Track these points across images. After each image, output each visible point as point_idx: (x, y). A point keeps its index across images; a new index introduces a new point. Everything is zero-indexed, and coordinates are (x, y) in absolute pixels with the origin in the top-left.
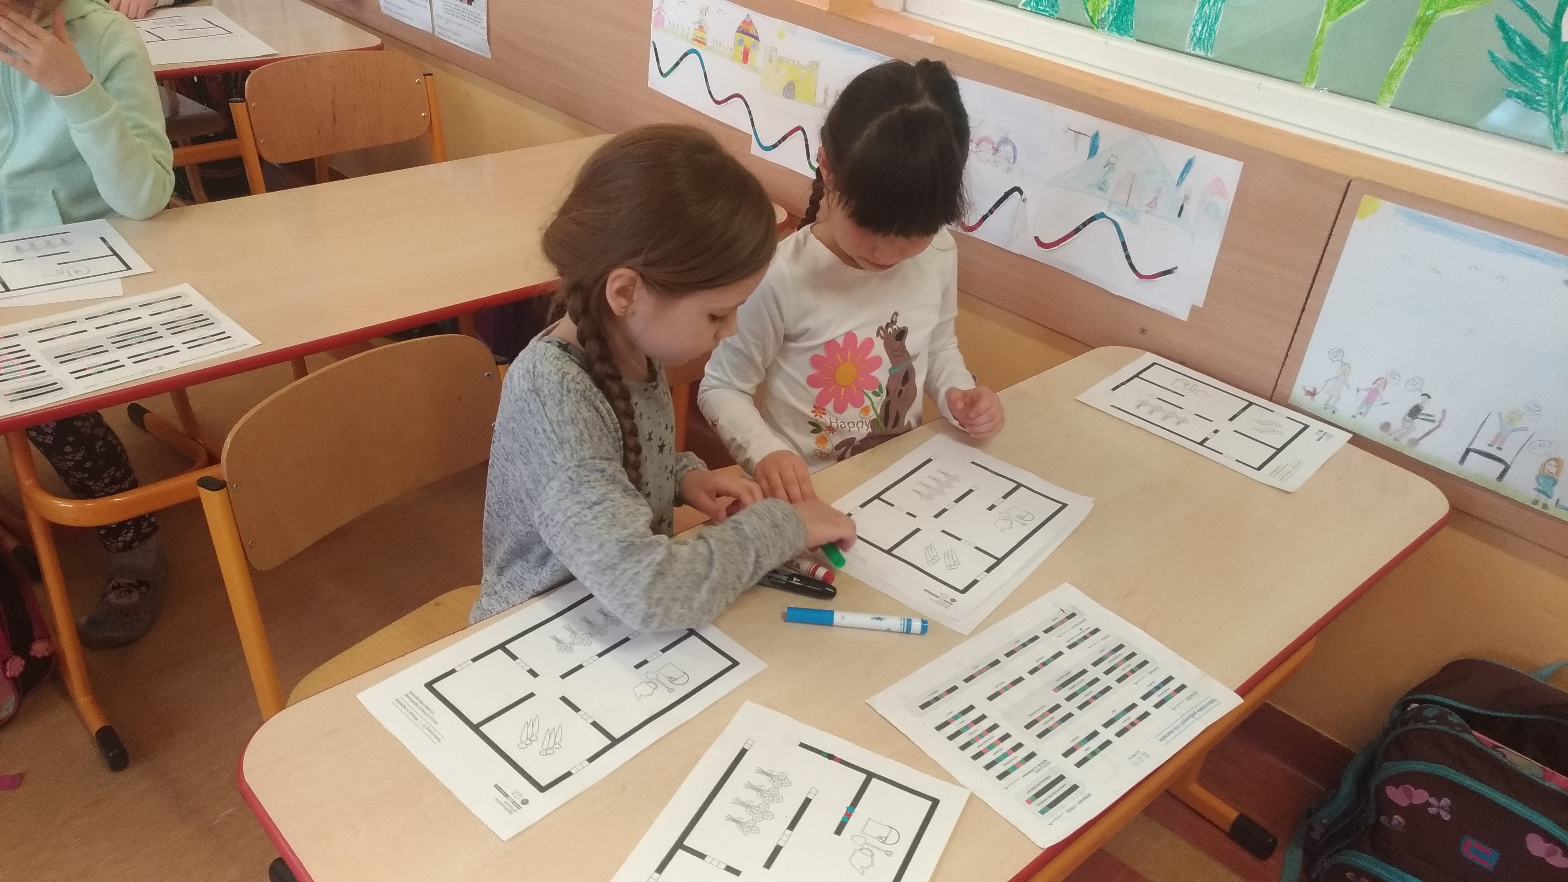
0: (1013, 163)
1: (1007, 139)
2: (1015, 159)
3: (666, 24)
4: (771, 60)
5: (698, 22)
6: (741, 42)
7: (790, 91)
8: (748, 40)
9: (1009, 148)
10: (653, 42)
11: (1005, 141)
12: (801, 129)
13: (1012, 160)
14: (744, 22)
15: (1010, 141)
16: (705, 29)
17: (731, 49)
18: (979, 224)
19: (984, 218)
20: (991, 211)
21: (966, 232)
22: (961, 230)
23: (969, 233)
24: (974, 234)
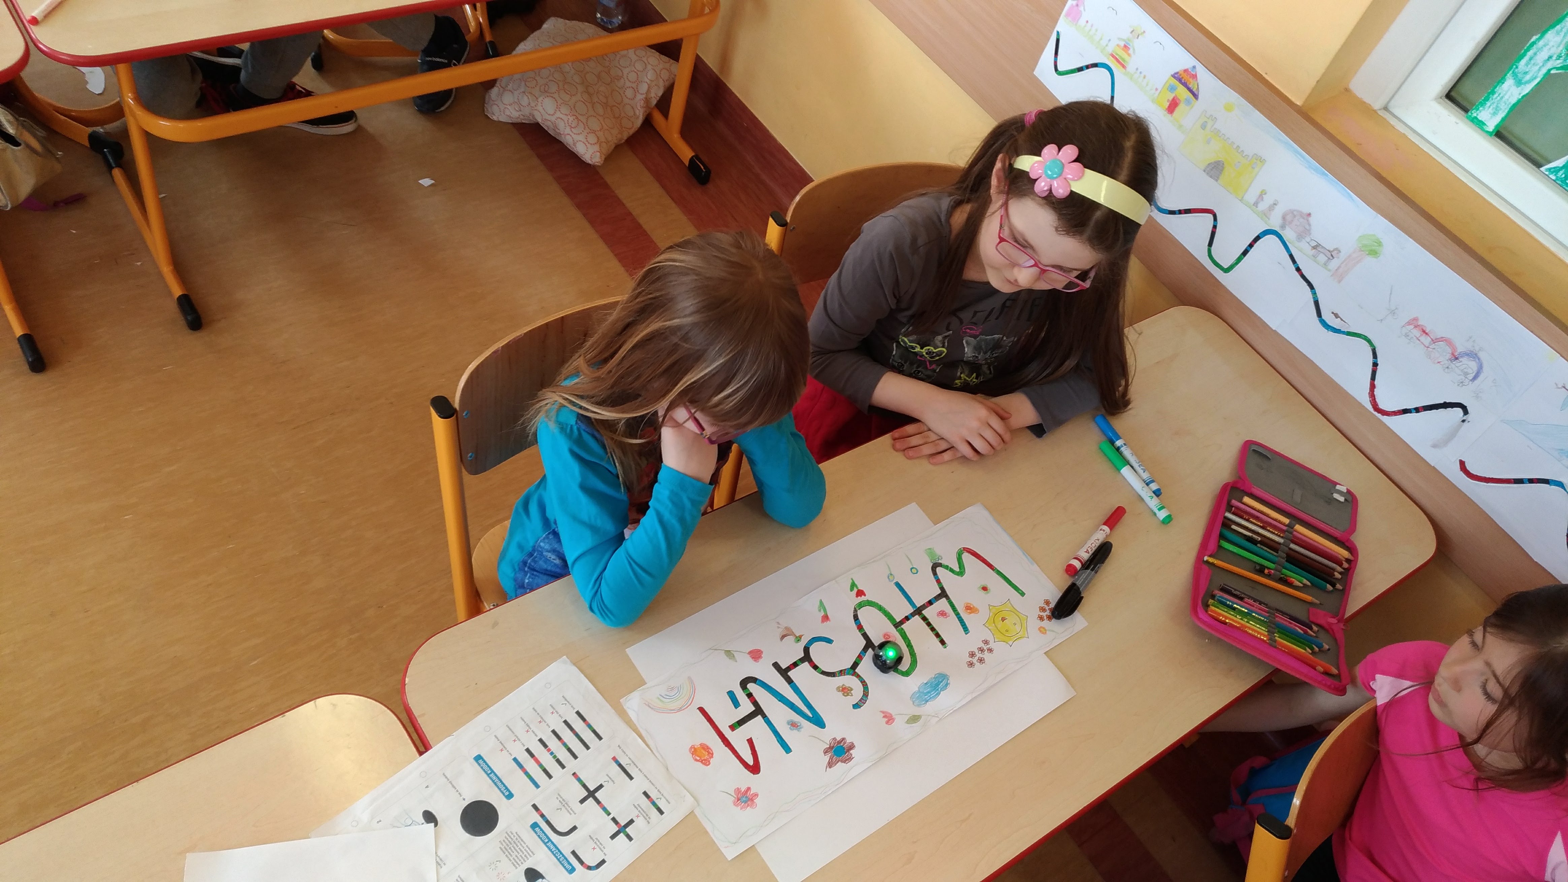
0: (1471, 380)
1: (1476, 354)
2: (1475, 378)
3: (1082, 22)
4: (1204, 126)
5: (1124, 40)
6: (1172, 89)
7: (1215, 169)
8: (1182, 92)
9: (1473, 366)
10: (1058, 33)
11: (1472, 355)
12: (1215, 218)
13: (1471, 377)
14: (1186, 71)
15: (1479, 359)
16: (1131, 51)
17: (1157, 89)
18: (1395, 413)
19: (1405, 411)
20: (1417, 410)
21: (1376, 413)
22: (1369, 407)
23: (1379, 415)
24: (1385, 419)
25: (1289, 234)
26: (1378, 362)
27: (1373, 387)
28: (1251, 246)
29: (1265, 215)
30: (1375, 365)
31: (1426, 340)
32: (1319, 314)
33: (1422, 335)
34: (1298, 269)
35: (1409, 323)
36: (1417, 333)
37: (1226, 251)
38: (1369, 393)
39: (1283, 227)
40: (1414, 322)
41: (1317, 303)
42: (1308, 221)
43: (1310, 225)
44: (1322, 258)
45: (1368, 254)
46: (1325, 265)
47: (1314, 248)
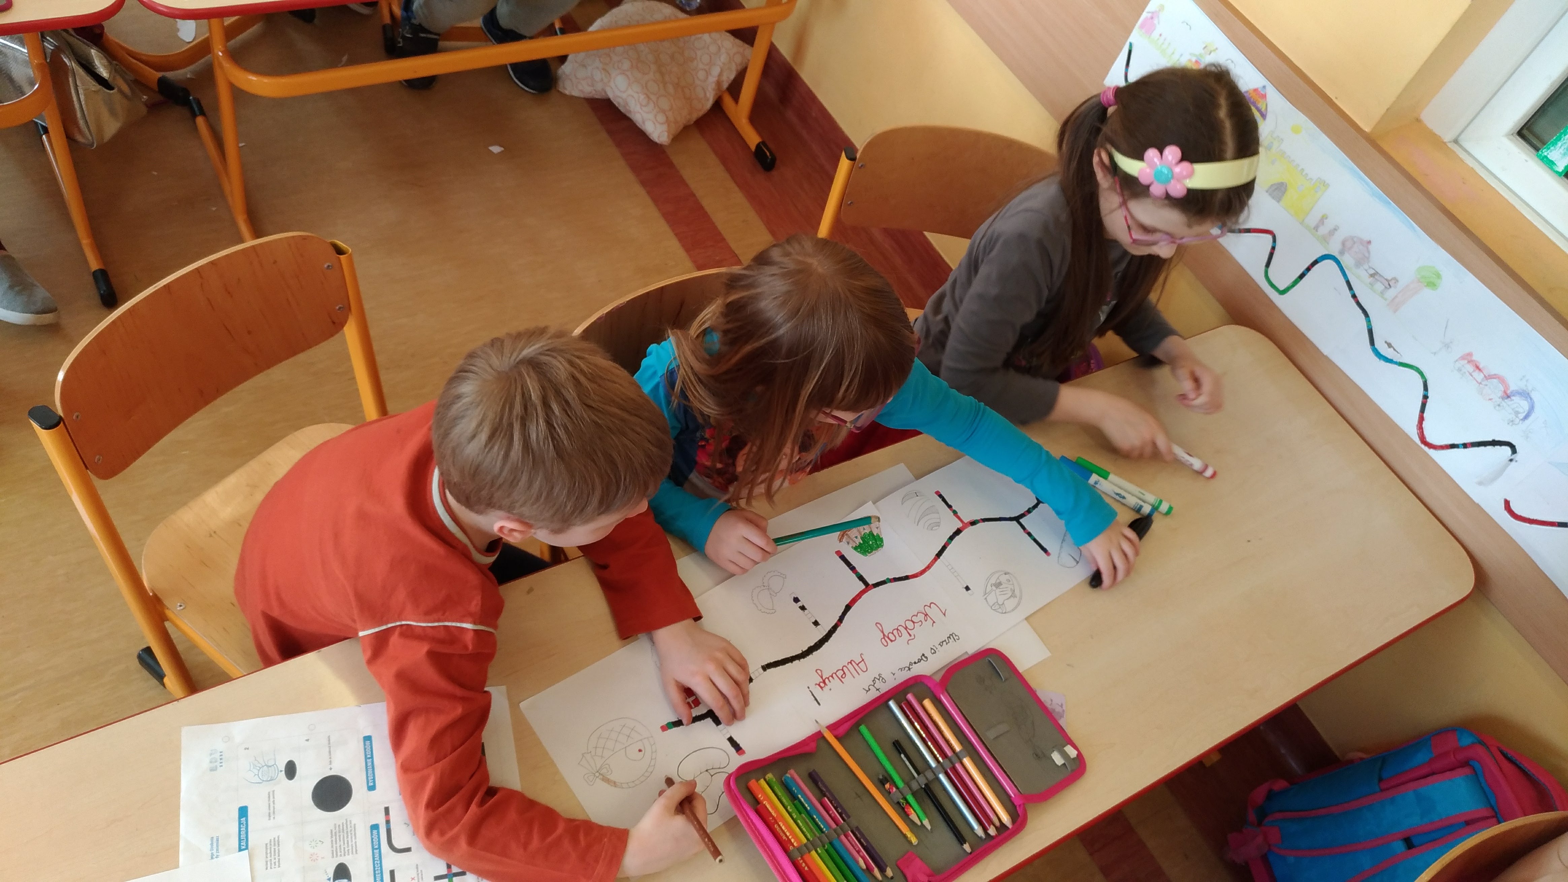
0: (1522, 419)
1: (1528, 394)
2: (1526, 417)
3: (1155, 35)
4: (1269, 147)
5: (1194, 55)
7: (1278, 190)
9: (1524, 405)
10: (1131, 45)
11: (1525, 394)
13: (1521, 416)
14: (1256, 90)
15: (1531, 399)
18: (1442, 447)
19: (1453, 446)
20: (1465, 446)
21: (1423, 446)
22: (1417, 440)
23: (1426, 449)
24: (1432, 452)
25: (1347, 261)
26: (1429, 395)
27: (1421, 419)
28: (1308, 269)
29: (1325, 239)
30: (1426, 397)
31: (1479, 376)
32: (1372, 343)
33: (1474, 371)
34: (1354, 296)
35: (1463, 358)
36: (1470, 368)
37: (1282, 274)
38: (1417, 426)
39: (1342, 253)
40: (1468, 358)
41: (1370, 332)
42: (1368, 248)
43: (1369, 252)
44: (1379, 287)
45: (1426, 286)
46: (1382, 293)
47: (1372, 276)
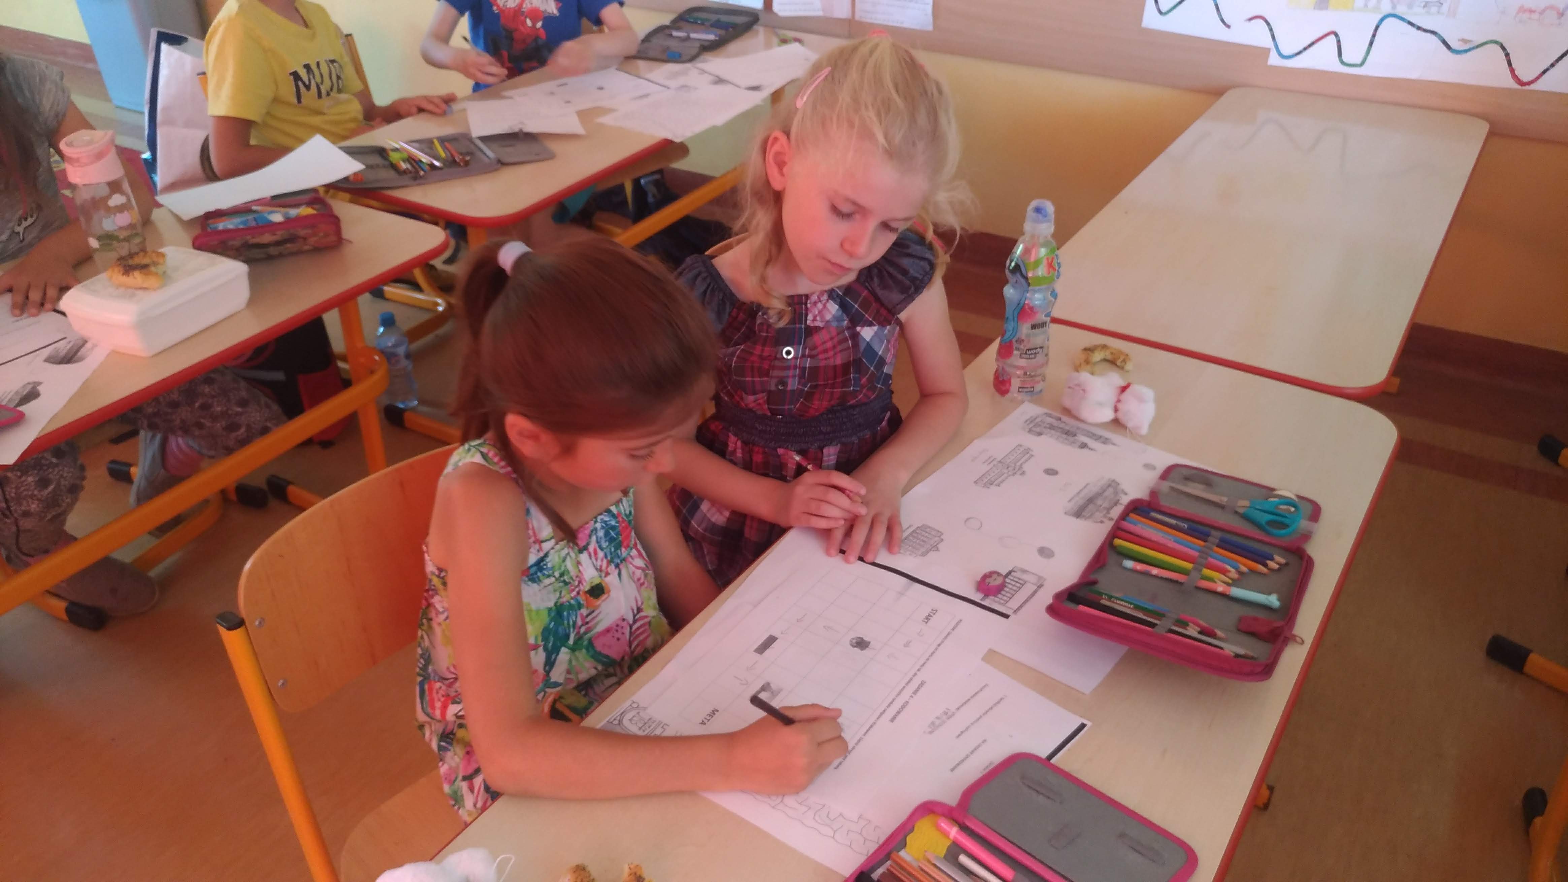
7: (1323, 3)
12: (1336, 35)
18: (1538, 78)
19: (1544, 72)
20: (1553, 65)
21: (1524, 88)
22: (1517, 86)
23: (1527, 87)
24: (1533, 87)
25: (1401, 10)
26: (1509, 52)
27: (1512, 71)
28: (1374, 36)
29: (1377, 8)
30: (1507, 55)
31: (1535, 16)
32: (1448, 47)
33: (1531, 15)
34: (1419, 28)
35: (1518, 13)
36: (1526, 16)
37: (1352, 54)
38: (1512, 77)
39: (1394, 7)
40: (1522, 10)
41: (1445, 42)
44: (1434, 9)
46: (1438, 12)
47: (1425, 6)
